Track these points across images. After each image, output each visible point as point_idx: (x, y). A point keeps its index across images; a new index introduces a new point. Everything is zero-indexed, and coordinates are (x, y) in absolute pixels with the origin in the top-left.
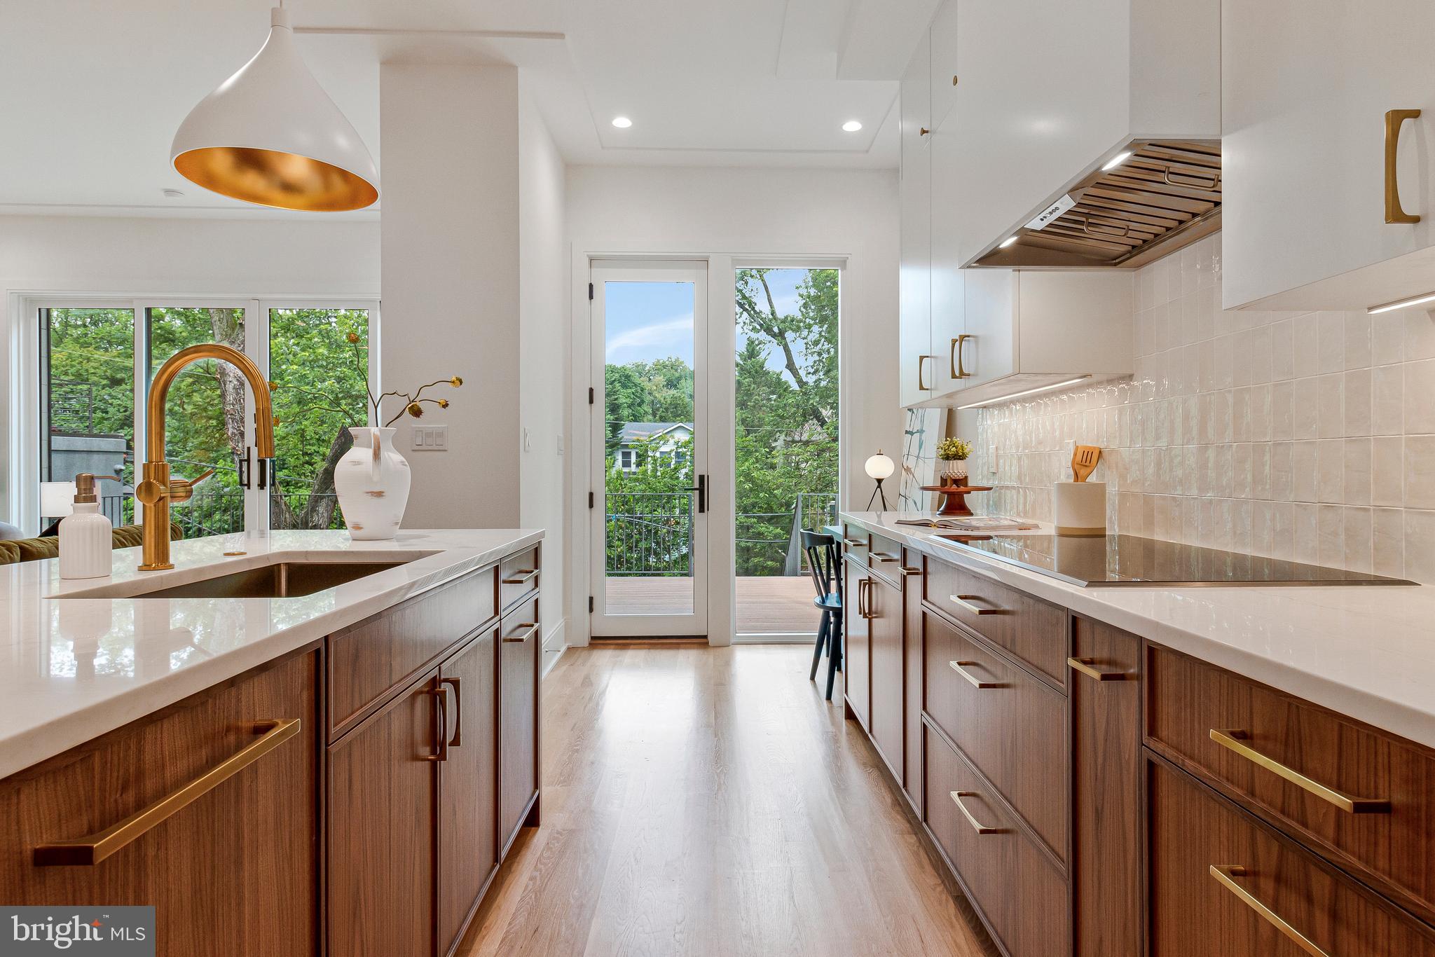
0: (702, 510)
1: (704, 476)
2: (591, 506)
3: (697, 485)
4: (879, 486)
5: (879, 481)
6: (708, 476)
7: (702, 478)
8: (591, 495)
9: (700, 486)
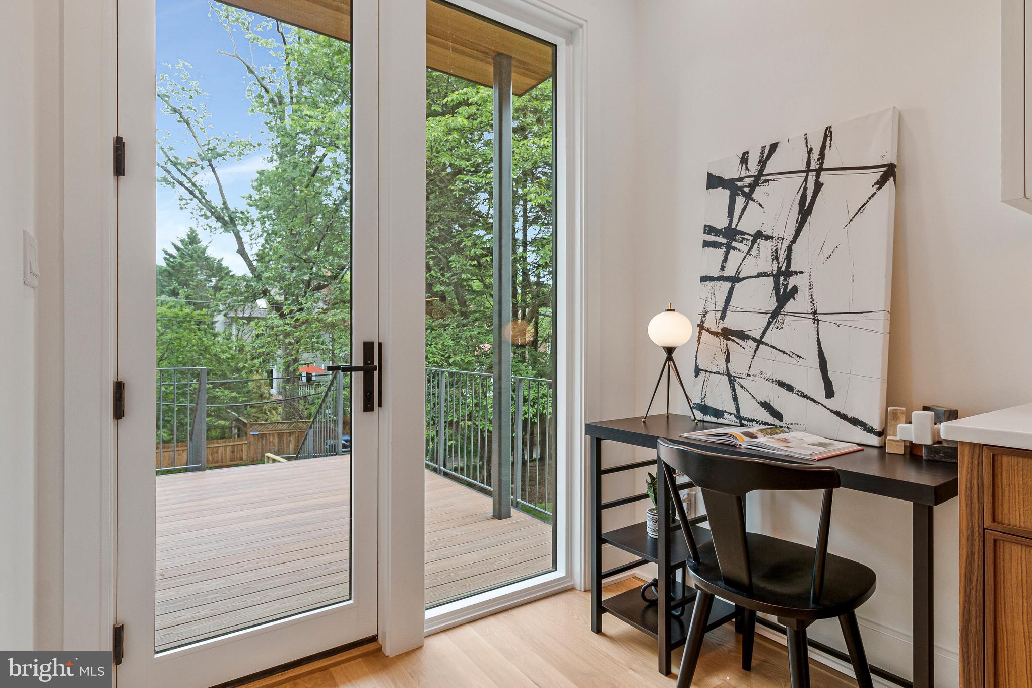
0: (368, 407)
1: (373, 343)
2: (119, 412)
3: (358, 361)
4: (670, 359)
5: (670, 350)
6: (380, 345)
7: (368, 347)
8: (119, 387)
9: (365, 362)
